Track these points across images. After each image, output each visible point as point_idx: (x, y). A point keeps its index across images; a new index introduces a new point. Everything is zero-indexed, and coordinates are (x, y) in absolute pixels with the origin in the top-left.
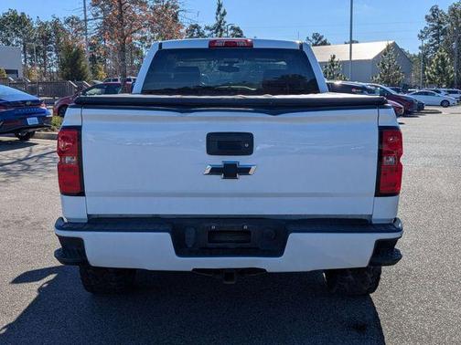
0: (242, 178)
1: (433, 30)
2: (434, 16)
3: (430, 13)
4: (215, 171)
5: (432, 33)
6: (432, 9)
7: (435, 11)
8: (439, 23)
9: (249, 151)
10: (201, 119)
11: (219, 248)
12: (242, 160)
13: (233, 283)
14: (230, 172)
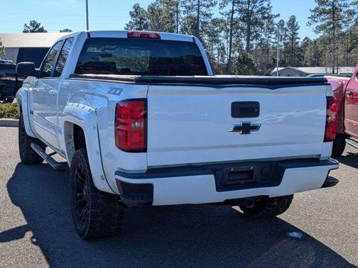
0: (253, 133)
1: (136, 24)
2: (137, 12)
3: (133, 10)
4: (236, 129)
5: (136, 27)
6: (134, 7)
7: (137, 8)
8: (141, 18)
9: (257, 114)
10: (226, 92)
11: (234, 184)
12: (252, 121)
13: (252, 207)
14: (246, 129)
